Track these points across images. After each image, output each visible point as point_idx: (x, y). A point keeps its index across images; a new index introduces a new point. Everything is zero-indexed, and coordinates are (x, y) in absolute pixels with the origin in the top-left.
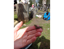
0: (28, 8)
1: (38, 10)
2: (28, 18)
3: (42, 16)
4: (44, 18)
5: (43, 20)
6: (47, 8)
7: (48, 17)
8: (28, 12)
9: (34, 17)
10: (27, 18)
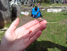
0: (8, 3)
1: (21, 5)
2: (11, 18)
3: (29, 13)
4: (32, 15)
5: (32, 18)
6: (33, 2)
7: (37, 14)
8: (8, 8)
9: (19, 15)
10: (8, 17)
